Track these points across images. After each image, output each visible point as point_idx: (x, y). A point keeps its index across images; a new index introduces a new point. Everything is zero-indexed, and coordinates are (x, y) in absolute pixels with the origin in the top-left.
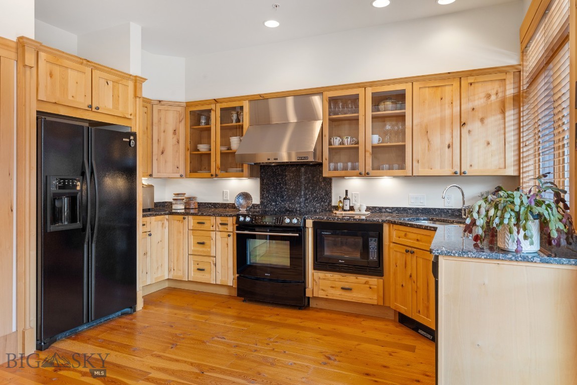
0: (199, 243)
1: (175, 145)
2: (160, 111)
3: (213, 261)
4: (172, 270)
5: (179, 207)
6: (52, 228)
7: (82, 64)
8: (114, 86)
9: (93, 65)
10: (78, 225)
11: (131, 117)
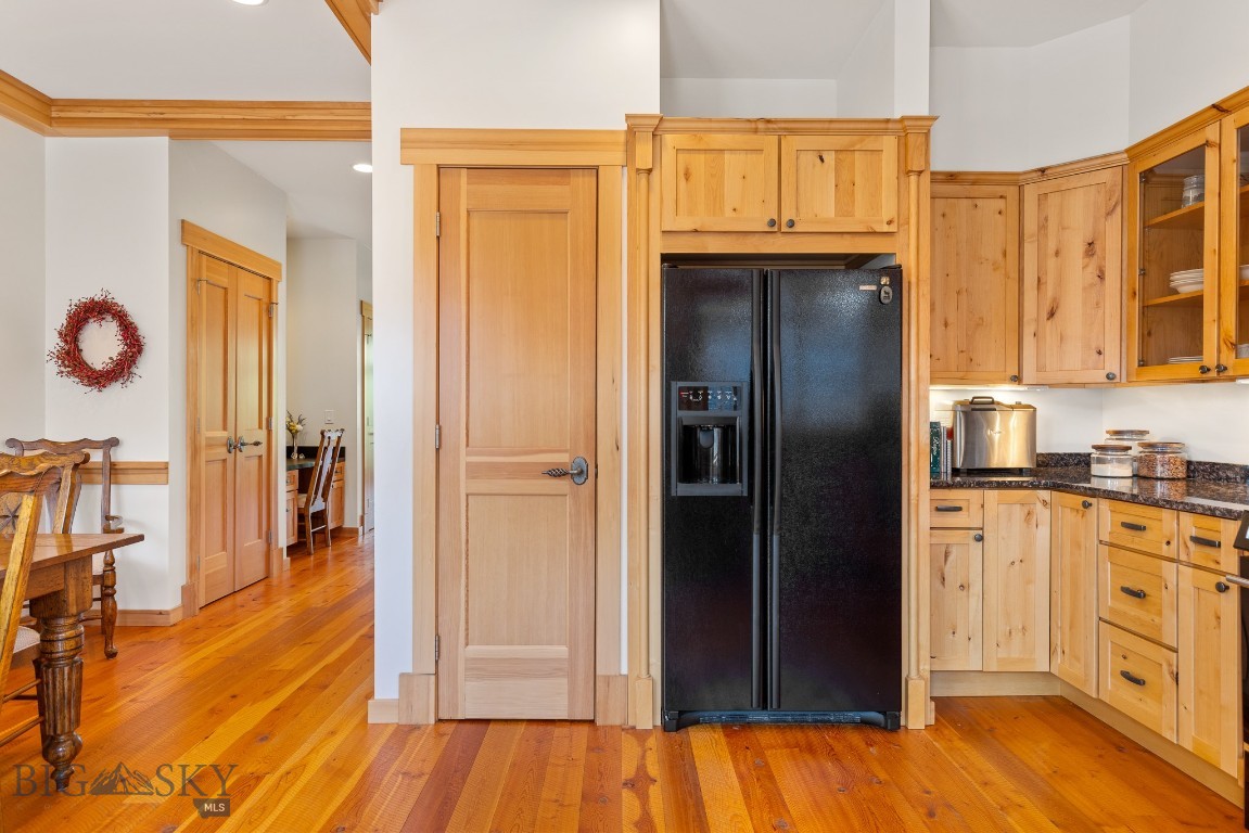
0: (1127, 591)
1: (1092, 285)
2: (1043, 197)
3: (1170, 665)
4: (1059, 650)
5: (1115, 474)
6: (683, 490)
7: (756, 131)
8: (838, 162)
9: (783, 125)
10: (736, 489)
11: (892, 228)
